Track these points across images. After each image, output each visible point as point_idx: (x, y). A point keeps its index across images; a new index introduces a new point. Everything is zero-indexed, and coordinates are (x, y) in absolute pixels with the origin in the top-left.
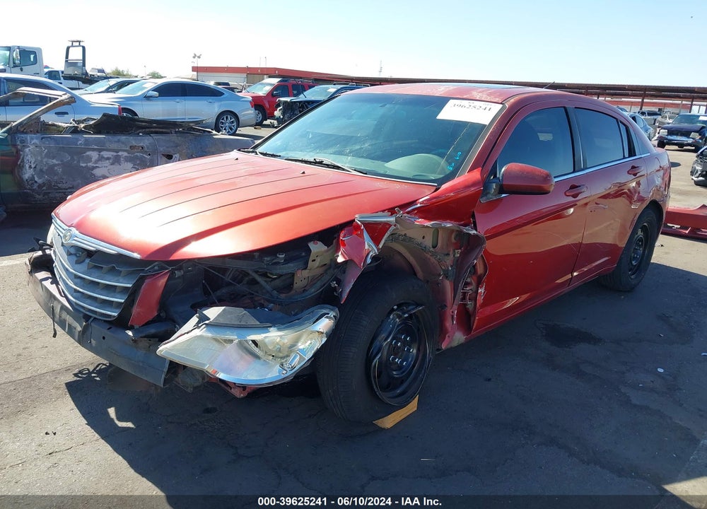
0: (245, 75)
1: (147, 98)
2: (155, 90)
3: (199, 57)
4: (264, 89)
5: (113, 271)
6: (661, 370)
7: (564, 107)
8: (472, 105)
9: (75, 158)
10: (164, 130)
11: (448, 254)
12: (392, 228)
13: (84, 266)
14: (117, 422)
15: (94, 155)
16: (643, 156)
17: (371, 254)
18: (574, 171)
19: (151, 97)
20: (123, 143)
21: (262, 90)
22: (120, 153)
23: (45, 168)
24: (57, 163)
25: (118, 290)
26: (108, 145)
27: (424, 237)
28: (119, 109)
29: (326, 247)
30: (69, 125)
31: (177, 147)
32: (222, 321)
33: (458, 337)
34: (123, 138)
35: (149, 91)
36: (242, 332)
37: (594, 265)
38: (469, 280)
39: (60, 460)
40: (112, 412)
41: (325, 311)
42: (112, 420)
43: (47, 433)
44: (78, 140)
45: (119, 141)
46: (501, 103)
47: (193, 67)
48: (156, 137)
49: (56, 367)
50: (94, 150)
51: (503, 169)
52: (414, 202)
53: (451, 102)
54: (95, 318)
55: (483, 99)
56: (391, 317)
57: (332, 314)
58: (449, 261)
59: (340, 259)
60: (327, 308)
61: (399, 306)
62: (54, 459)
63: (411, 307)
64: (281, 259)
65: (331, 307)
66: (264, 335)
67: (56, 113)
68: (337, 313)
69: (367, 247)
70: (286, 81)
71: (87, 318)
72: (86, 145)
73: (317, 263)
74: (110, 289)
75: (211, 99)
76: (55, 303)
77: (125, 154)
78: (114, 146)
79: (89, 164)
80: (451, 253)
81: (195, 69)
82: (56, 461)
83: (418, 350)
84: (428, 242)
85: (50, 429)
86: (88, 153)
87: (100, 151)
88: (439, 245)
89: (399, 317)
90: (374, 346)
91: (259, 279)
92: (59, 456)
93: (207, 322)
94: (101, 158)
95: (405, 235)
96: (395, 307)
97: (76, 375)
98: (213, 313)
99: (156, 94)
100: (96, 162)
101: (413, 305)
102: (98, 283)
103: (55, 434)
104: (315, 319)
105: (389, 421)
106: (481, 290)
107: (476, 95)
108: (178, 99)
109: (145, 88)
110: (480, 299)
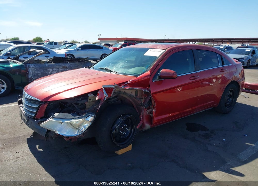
0: (116, 41)
1: (77, 50)
2: (80, 47)
3: (100, 35)
4: (119, 45)
5: (34, 103)
6: (224, 140)
7: (192, 50)
8: (156, 50)
9: (45, 71)
10: (74, 61)
11: (142, 98)
12: (114, 89)
13: (28, 102)
14: (38, 149)
15: (51, 70)
16: (228, 65)
17: (106, 97)
18: (195, 71)
19: (79, 50)
20: (60, 66)
21: (118, 46)
22: (59, 69)
23: (35, 74)
24: (39, 72)
25: (35, 108)
26: (55, 66)
27: (132, 93)
28: (66, 54)
29: (94, 95)
30: (45, 60)
31: (78, 66)
32: (58, 117)
33: (148, 126)
34: (60, 64)
35: (78, 48)
36: (64, 120)
37: (208, 103)
38: (151, 107)
39: (18, 160)
40: (37, 146)
41: (90, 114)
42: (37, 148)
43: (17, 152)
44: (46, 65)
45: (59, 65)
46: (165, 50)
47: (98, 39)
48: (71, 63)
49: (25, 134)
50: (51, 68)
51: (161, 71)
52: (127, 82)
53: (150, 50)
54: (30, 117)
55: (160, 48)
56: (120, 118)
57: (93, 115)
58: (143, 101)
59: (97, 99)
60: (91, 114)
61: (123, 115)
62: (16, 159)
63: (127, 116)
64: (80, 99)
65: (93, 113)
66: (70, 121)
67: (45, 57)
68: (95, 115)
69: (104, 95)
70: (126, 42)
71: (28, 117)
72: (48, 66)
73: (91, 100)
74: (33, 108)
75: (99, 50)
76: (22, 113)
77: (61, 69)
78: (57, 67)
79: (49, 73)
80: (143, 98)
81: (99, 39)
82: (17, 160)
83: (131, 129)
84: (134, 94)
85: (18, 151)
86: (49, 69)
87: (53, 68)
88: (138, 95)
89: (123, 118)
90: (113, 127)
91: (75, 105)
92: (18, 159)
93: (54, 117)
94: (53, 71)
95: (124, 92)
96: (122, 115)
97: (30, 136)
98: (56, 114)
99: (80, 49)
100: (52, 72)
101: (128, 115)
102: (30, 107)
103: (19, 153)
104: (87, 117)
105: (120, 152)
106: (154, 110)
107: (158, 47)
108: (88, 50)
109: (77, 47)
110: (154, 113)
